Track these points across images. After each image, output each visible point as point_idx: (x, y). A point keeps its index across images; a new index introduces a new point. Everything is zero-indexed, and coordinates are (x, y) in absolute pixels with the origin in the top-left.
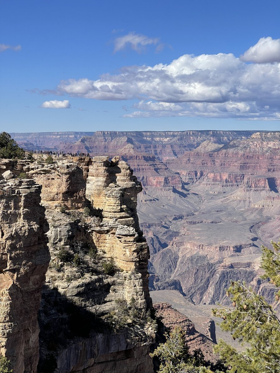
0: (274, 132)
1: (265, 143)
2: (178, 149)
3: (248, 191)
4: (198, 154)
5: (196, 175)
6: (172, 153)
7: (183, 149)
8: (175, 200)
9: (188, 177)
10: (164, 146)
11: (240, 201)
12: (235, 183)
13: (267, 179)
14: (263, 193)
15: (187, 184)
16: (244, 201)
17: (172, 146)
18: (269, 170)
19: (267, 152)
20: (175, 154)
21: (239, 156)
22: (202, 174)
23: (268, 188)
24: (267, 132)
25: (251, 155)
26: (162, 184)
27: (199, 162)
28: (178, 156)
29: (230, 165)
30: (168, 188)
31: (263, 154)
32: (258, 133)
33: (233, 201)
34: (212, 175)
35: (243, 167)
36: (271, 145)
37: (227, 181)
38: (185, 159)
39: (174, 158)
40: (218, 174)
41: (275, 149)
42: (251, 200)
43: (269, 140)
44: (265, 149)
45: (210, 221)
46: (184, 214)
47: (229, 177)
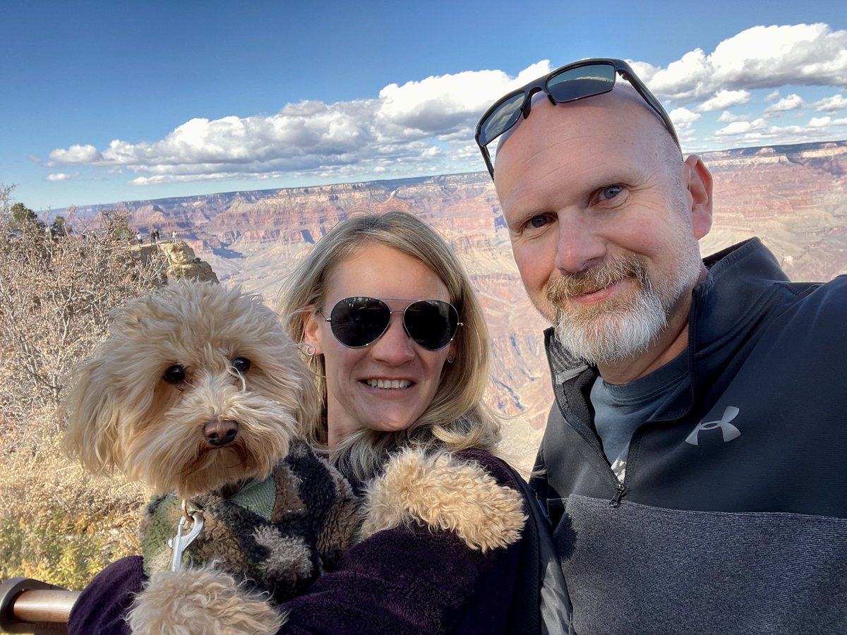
0: (299, 188)
1: (292, 199)
2: (209, 212)
3: (285, 244)
4: (231, 216)
5: (233, 235)
6: (203, 217)
7: (213, 211)
8: (217, 261)
9: (225, 239)
10: (194, 211)
11: (280, 255)
12: (272, 239)
13: (302, 231)
14: (300, 245)
15: (227, 245)
16: (284, 254)
17: (202, 210)
18: (301, 223)
19: (296, 207)
20: (207, 217)
21: (271, 213)
22: (239, 234)
23: (303, 239)
24: (292, 189)
25: (281, 211)
26: (202, 248)
27: (233, 222)
28: (211, 219)
29: (264, 222)
30: (207, 251)
31: (293, 210)
32: (285, 190)
33: (274, 255)
34: (249, 233)
35: (277, 223)
36: (298, 200)
37: (264, 238)
38: (219, 222)
39: (206, 221)
40: (254, 232)
41: (303, 204)
42: (290, 252)
43: (296, 196)
44: (294, 205)
45: (256, 277)
46: (230, 273)
47: (266, 234)
